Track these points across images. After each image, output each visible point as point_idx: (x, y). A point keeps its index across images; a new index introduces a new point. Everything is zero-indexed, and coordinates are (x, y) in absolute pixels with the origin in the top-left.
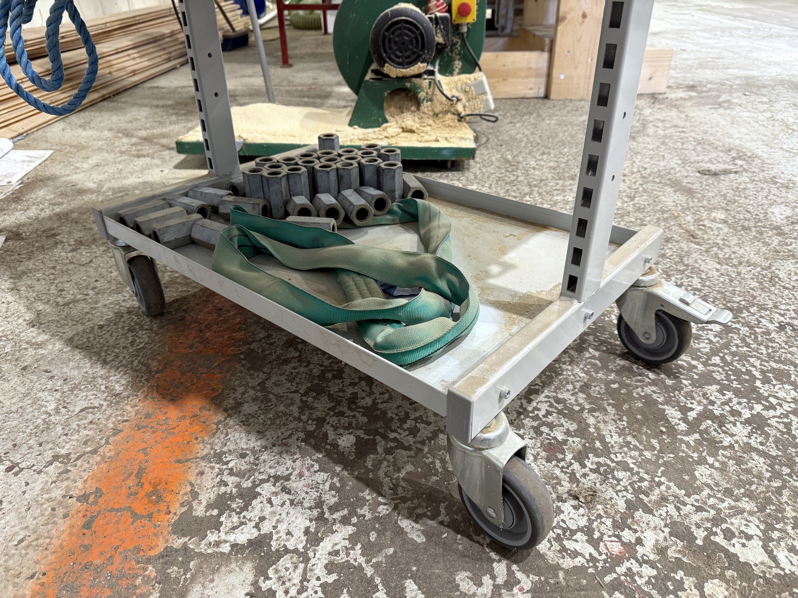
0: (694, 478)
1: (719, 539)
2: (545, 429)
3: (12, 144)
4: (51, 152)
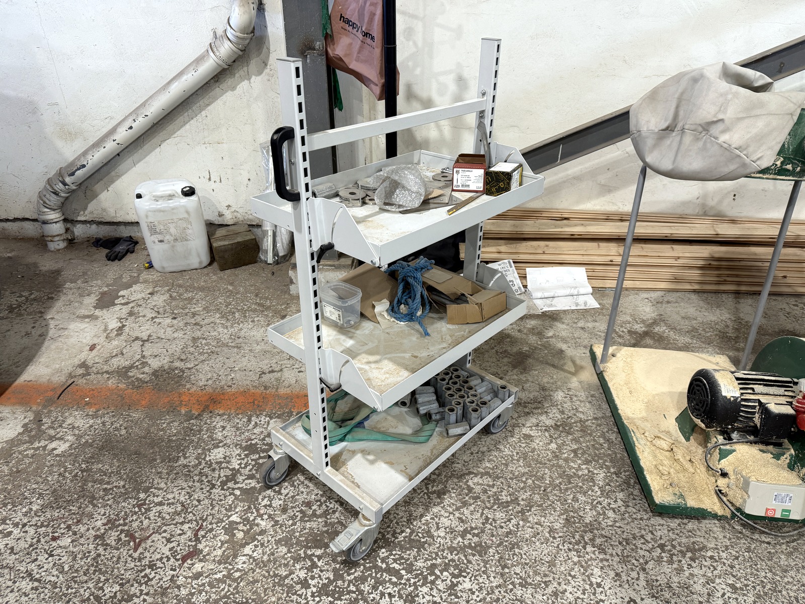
0: (282, 545)
1: (256, 543)
2: (319, 503)
3: (591, 290)
4: (599, 306)
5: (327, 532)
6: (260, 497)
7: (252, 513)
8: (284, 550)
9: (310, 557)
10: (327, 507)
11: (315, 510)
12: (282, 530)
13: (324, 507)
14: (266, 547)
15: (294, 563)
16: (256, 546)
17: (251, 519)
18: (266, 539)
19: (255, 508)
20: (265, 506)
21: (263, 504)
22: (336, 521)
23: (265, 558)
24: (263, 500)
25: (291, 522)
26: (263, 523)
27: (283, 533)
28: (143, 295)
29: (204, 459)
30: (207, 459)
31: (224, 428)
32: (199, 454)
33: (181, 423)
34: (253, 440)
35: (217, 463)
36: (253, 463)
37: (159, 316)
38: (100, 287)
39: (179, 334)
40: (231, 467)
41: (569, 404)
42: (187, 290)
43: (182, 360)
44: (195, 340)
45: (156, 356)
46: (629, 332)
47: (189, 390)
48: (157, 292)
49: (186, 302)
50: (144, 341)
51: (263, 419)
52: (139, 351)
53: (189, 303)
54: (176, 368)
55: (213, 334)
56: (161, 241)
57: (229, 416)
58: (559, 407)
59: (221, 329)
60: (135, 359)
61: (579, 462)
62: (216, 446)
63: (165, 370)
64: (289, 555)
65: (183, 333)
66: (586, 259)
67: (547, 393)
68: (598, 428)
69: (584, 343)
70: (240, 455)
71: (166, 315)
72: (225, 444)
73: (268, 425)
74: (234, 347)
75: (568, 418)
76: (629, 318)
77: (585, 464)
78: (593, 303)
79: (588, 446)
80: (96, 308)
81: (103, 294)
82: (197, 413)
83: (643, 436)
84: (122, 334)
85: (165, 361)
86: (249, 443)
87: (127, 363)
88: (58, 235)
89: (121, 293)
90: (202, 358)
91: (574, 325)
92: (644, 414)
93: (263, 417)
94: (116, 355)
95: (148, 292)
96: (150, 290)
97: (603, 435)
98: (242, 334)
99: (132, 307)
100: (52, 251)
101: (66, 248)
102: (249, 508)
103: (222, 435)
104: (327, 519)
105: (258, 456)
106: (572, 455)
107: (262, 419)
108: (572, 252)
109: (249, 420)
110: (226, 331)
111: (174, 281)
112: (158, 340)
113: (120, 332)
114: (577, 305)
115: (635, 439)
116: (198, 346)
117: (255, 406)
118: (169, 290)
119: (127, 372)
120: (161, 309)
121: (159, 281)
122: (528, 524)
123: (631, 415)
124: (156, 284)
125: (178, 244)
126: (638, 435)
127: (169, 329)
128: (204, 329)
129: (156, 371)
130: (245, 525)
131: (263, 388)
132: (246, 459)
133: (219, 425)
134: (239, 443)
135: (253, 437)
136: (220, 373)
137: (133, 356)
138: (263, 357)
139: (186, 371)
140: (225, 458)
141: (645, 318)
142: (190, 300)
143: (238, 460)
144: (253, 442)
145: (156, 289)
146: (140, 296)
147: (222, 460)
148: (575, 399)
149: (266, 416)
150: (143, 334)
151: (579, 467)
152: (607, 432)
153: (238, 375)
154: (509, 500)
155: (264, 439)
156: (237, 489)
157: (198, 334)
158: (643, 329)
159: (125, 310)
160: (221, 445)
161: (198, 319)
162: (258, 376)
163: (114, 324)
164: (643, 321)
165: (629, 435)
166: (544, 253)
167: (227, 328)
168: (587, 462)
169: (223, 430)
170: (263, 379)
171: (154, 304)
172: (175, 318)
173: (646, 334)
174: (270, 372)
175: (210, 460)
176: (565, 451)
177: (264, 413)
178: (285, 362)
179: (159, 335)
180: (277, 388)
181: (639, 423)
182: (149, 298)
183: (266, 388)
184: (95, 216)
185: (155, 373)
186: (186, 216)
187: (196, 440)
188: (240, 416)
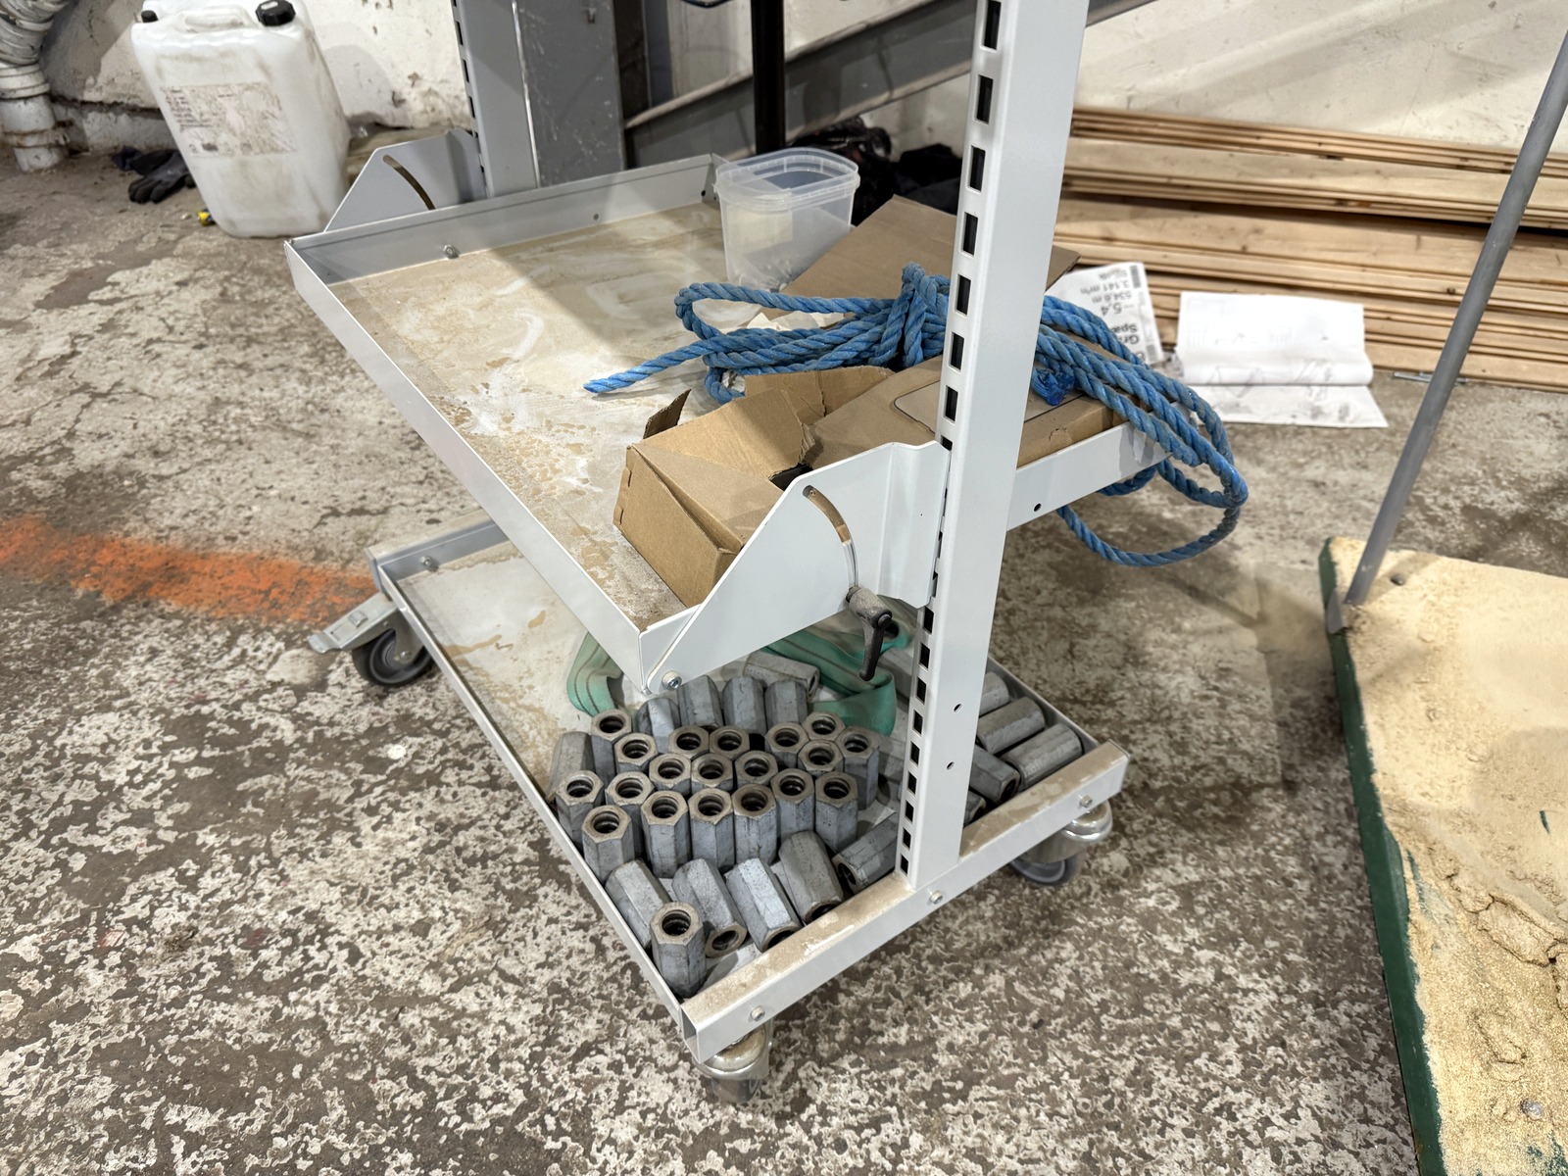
0: (105, 1072)
1: (38, 1045)
3: (1368, 373)
4: (1383, 423)
5: (261, 1050)
6: (132, 889)
7: (83, 938)
8: (103, 1087)
9: (163, 1133)
10: (307, 958)
11: (264, 965)
12: (135, 1015)
13: (297, 956)
14: (57, 1068)
15: (107, 1148)
16: (32, 1058)
17: (67, 962)
18: (72, 1040)
19: (98, 924)
20: (129, 923)
21: (128, 914)
22: (311, 1014)
23: (36, 1108)
24: (134, 899)
25: (174, 992)
26: (95, 979)
27: (131, 1027)
28: (161, 286)
29: (51, 741)
30: (58, 743)
31: (154, 652)
32: (47, 722)
33: (58, 625)
34: (205, 702)
35: (77, 758)
36: (171, 774)
37: (171, 337)
38: (79, 258)
39: (188, 388)
40: (105, 777)
41: (1211, 721)
42: (267, 282)
43: (156, 454)
44: (217, 402)
45: (100, 436)
46: (1467, 509)
47: (127, 534)
48: (196, 281)
49: (250, 310)
50: (95, 396)
51: (269, 644)
52: (71, 418)
53: (257, 315)
54: (131, 474)
55: (266, 394)
56: (210, 148)
57: (187, 621)
58: (1174, 727)
59: (292, 385)
60: (48, 439)
61: (1193, 934)
62: (104, 707)
63: (101, 475)
64: (109, 1112)
65: (199, 384)
66: (1372, 280)
67: (1146, 676)
68: (1291, 819)
69: (1310, 531)
70: (147, 744)
71: (184, 338)
72: (131, 704)
73: (270, 665)
74: (298, 434)
75: (1196, 768)
76: (1474, 469)
77: (1211, 946)
78: (1367, 413)
79: (1238, 878)
80: (38, 305)
81: (75, 275)
82: (109, 604)
83: (1445, 885)
84: (58, 372)
85: (116, 452)
86: (193, 710)
87: (25, 446)
88: (33, 133)
89: (117, 277)
90: (208, 453)
91: (1293, 473)
92: (1465, 800)
93: (271, 639)
94: (13, 424)
95: (179, 278)
96: (185, 275)
97: (1301, 849)
98: (338, 401)
99: (120, 312)
100: (25, 173)
101: (56, 166)
102: (84, 919)
103: (137, 677)
104: (286, 1002)
105: (193, 755)
106: (1174, 905)
107: (265, 647)
108: (1331, 256)
109: (230, 644)
110: (301, 389)
111: (250, 258)
112: (128, 397)
113: (57, 368)
114: (1317, 412)
115: (1412, 892)
116: (215, 423)
117: (266, 605)
118: (227, 279)
119: (9, 469)
120: (183, 323)
121: (219, 254)
122: (939, 1152)
123: (1414, 798)
124: (207, 260)
125: (255, 159)
126: (1428, 877)
127: (174, 371)
128: (254, 379)
129: (80, 475)
130: (41, 977)
131: (312, 554)
132: (156, 760)
133: (145, 647)
134: (167, 705)
135: (213, 695)
136: (228, 500)
137: (50, 431)
138: (355, 469)
139: (152, 483)
140: (104, 747)
141: (1527, 473)
142: (260, 305)
143: (138, 757)
144: (205, 710)
145: (199, 274)
146: (153, 285)
147: (95, 751)
148: (1235, 706)
149: (278, 637)
150: (108, 377)
151: (1188, 952)
152: (1320, 837)
153: (269, 511)
154: (903, 1040)
155: (237, 706)
156: (82, 850)
157: (234, 391)
158: (1517, 505)
159: (103, 314)
160: (118, 704)
161: (255, 351)
162: (317, 517)
163: (53, 347)
164: (1520, 483)
165: (1395, 872)
166: (1244, 252)
167: (308, 383)
168: (1222, 940)
169: (149, 660)
170: (325, 529)
171: (175, 306)
172: (200, 347)
173: (1522, 522)
174: (353, 512)
175: (64, 746)
176: (1151, 887)
177: (279, 628)
178: (407, 489)
179: (139, 385)
180: (348, 561)
181: (1439, 830)
182: (170, 293)
183: (320, 555)
184: (119, 90)
185: (72, 483)
186: (258, 77)
187: (64, 680)
188: (213, 627)
